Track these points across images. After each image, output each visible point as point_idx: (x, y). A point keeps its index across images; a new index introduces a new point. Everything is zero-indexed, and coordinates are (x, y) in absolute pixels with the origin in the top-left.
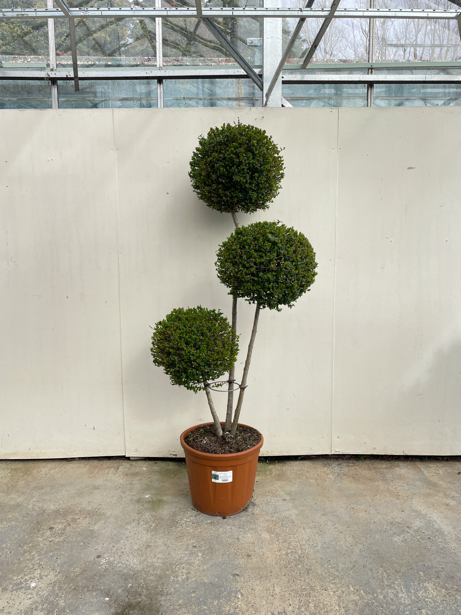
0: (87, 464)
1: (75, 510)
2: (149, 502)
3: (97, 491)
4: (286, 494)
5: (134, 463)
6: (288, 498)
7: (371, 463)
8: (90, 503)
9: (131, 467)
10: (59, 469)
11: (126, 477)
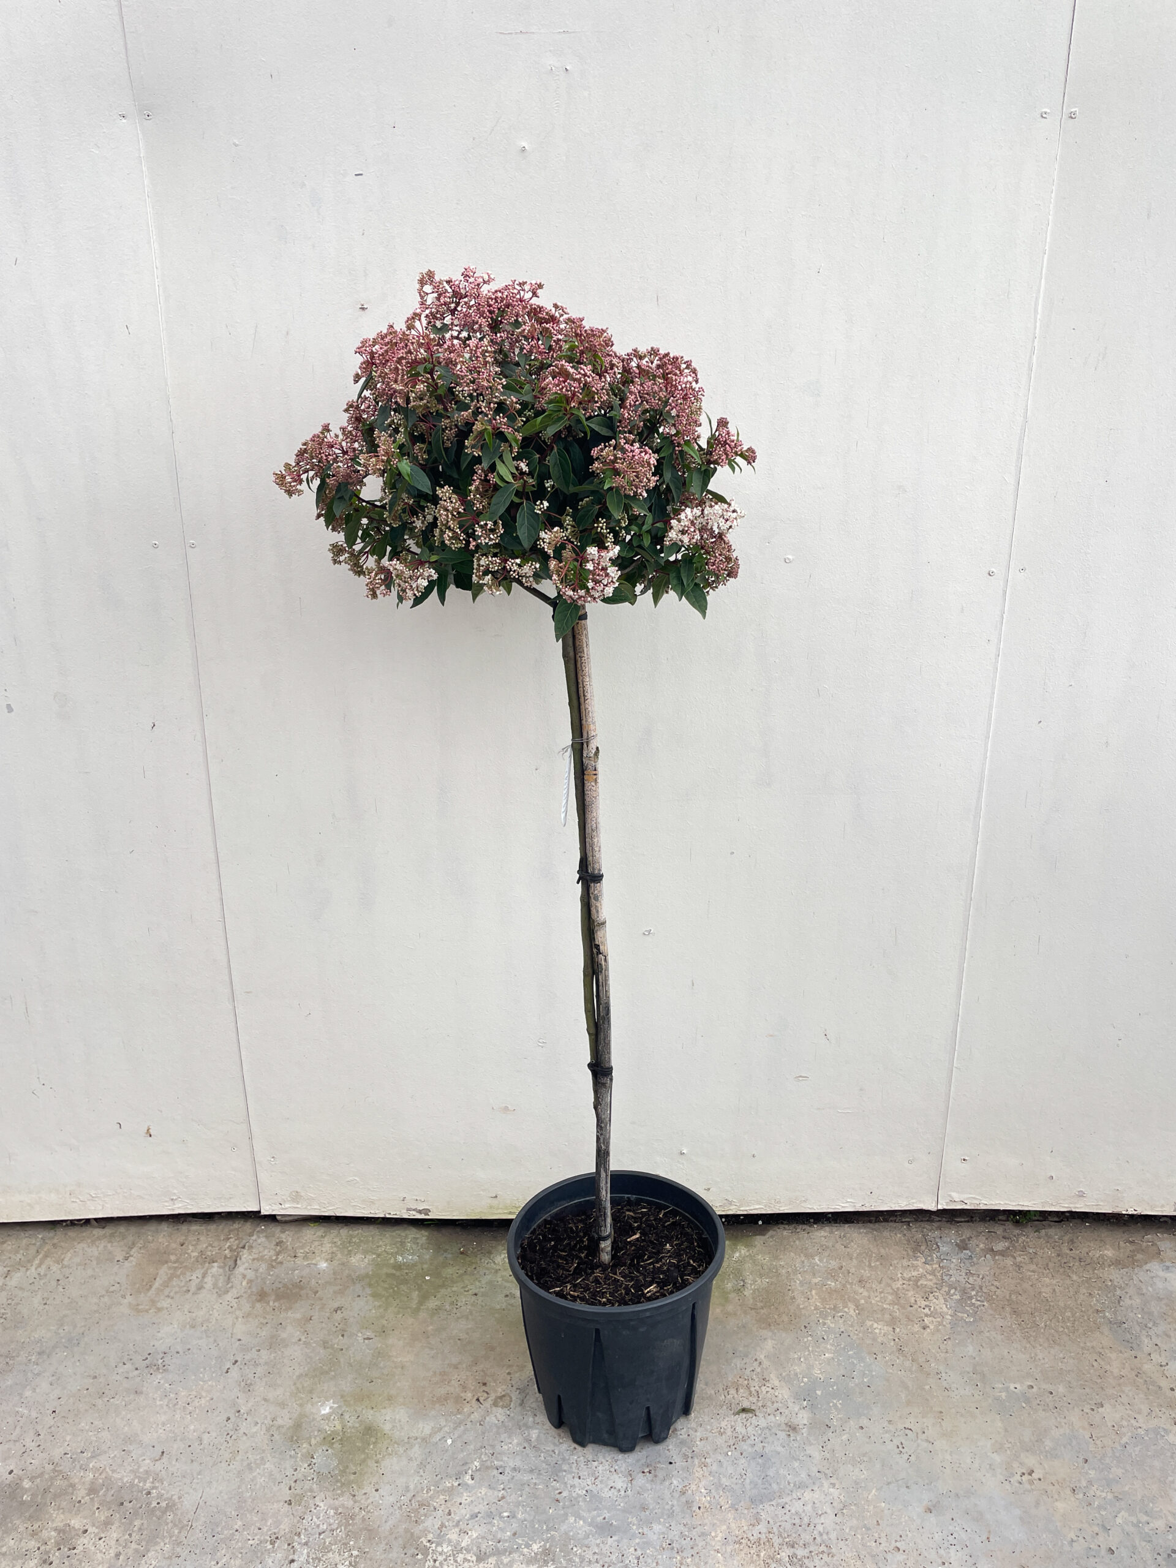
0: (134, 1244)
1: (73, 1486)
2: (329, 1440)
3: (159, 1377)
4: (798, 1397)
5: (287, 1236)
6: (803, 1418)
7: (1066, 1238)
8: (131, 1448)
9: (278, 1254)
10: (39, 1265)
11: (258, 1305)
